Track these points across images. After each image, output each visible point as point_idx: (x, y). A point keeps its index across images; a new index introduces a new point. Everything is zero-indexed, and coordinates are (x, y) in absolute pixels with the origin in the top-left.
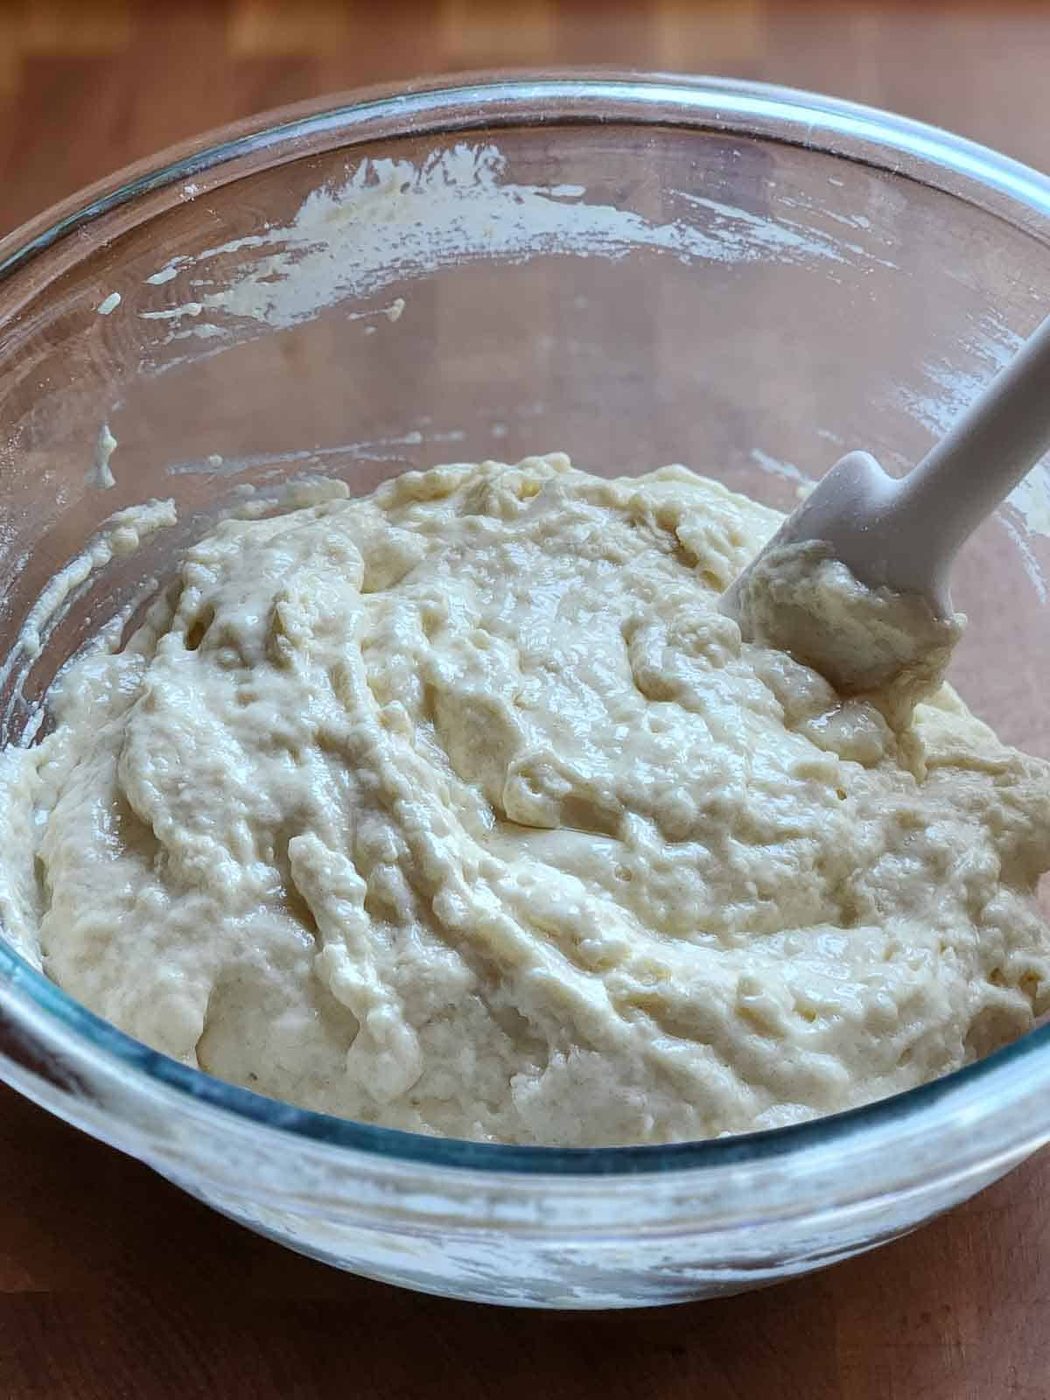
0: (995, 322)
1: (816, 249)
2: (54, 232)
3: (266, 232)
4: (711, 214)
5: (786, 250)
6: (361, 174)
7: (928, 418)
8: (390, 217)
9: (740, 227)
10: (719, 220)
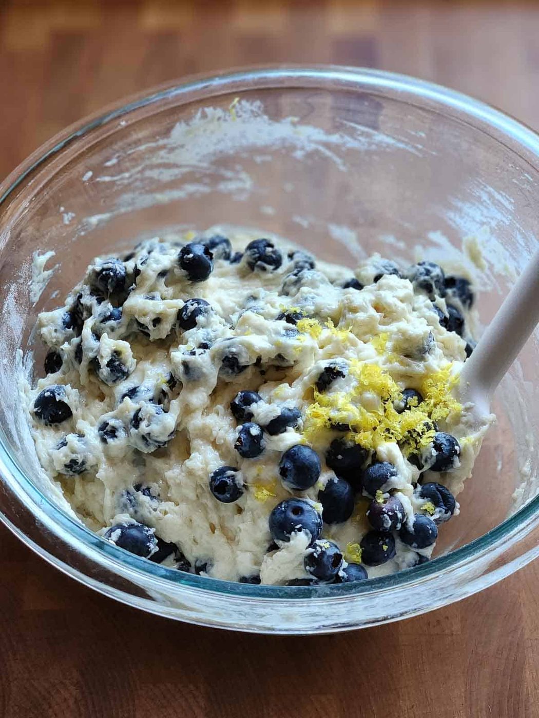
0: (481, 181)
1: (401, 146)
2: (62, 144)
3: (157, 140)
4: (354, 129)
5: (388, 145)
6: (199, 115)
7: (450, 219)
8: (212, 132)
9: (368, 135)
10: (359, 133)
